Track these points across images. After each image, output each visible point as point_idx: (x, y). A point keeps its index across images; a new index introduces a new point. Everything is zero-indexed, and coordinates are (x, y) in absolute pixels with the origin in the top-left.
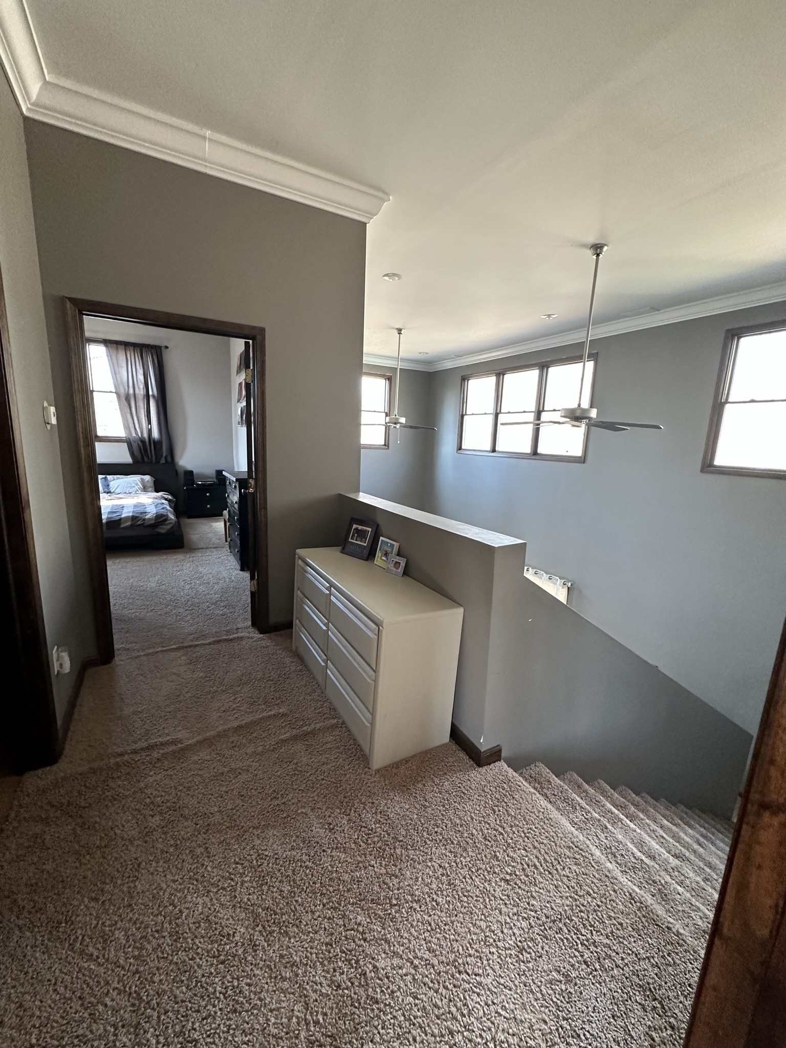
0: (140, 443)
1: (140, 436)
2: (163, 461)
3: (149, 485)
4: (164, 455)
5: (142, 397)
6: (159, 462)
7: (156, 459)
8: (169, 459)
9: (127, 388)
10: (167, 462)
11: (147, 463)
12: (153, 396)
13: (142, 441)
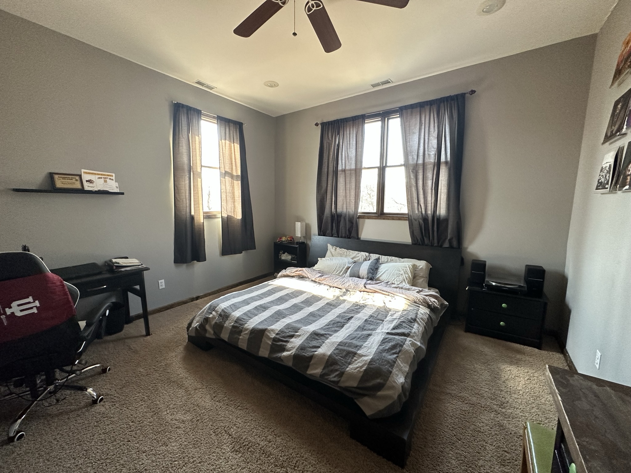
0: (421, 221)
1: (424, 212)
2: (446, 245)
3: (421, 274)
4: (449, 238)
5: (432, 166)
6: (441, 246)
7: (438, 243)
8: (455, 243)
9: (416, 157)
10: (451, 247)
11: (427, 245)
12: (446, 162)
13: (425, 219)
